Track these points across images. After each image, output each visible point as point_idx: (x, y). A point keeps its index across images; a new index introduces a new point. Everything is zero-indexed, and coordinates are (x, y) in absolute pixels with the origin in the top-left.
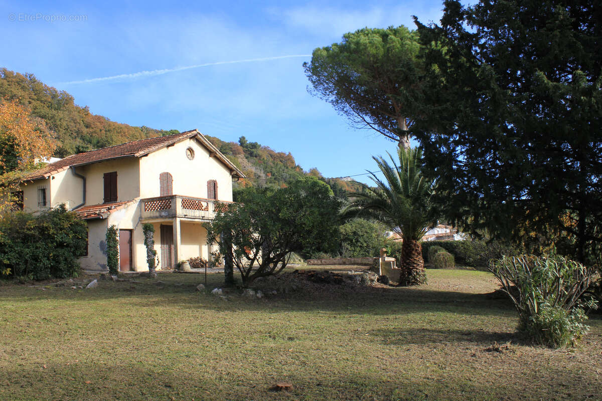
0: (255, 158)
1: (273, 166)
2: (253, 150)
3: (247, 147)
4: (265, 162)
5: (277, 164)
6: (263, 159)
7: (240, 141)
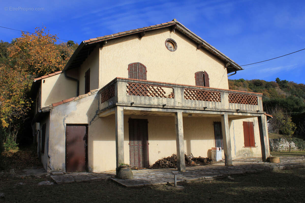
0: (285, 88)
1: (296, 91)
2: (284, 84)
3: (280, 83)
4: (292, 89)
5: (299, 90)
6: (291, 88)
7: (276, 81)
